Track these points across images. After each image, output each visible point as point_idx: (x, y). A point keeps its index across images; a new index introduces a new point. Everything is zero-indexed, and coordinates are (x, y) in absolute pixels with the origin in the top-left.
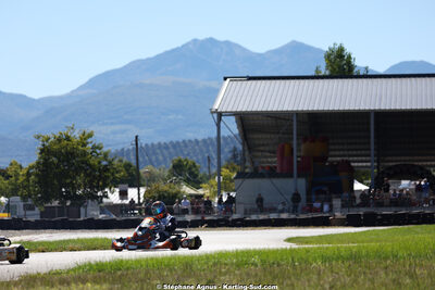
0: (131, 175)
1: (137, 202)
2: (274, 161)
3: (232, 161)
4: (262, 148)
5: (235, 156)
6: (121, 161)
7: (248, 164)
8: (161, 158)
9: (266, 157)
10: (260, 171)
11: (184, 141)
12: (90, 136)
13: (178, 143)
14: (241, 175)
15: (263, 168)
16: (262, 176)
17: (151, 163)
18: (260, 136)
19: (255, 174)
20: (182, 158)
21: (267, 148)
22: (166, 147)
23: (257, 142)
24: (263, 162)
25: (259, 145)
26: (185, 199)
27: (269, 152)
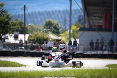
0: (22, 28)
1: (24, 42)
2: (101, 22)
3: (78, 23)
4: (95, 15)
5: (80, 20)
8: (39, 20)
9: (97, 20)
10: (93, 27)
11: (52, 11)
14: (82, 29)
15: (95, 26)
16: (94, 30)
17: (34, 23)
18: (94, 8)
19: (91, 29)
21: (97, 15)
22: (43, 14)
23: (92, 11)
24: (95, 23)
25: (94, 13)
26: (51, 41)
27: (98, 17)
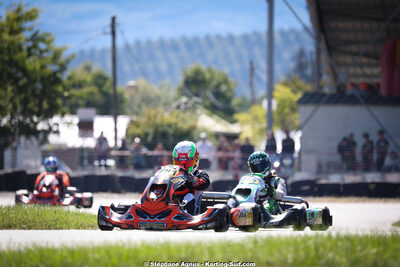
0: (105, 94)
1: (111, 143)
2: (374, 73)
3: (296, 76)
4: (354, 48)
5: (301, 68)
6: (88, 69)
7: (326, 79)
8: (163, 66)
9: (361, 65)
10: (350, 90)
11: (208, 38)
12: (31, 16)
13: (196, 40)
14: (309, 99)
15: (354, 85)
16: (352, 100)
17: (145, 74)
18: (349, 25)
19: (340, 97)
20: (204, 68)
21: (363, 48)
22: (174, 46)
23: (343, 36)
24: (356, 75)
25: (349, 42)
26: (204, 140)
27: (366, 55)
